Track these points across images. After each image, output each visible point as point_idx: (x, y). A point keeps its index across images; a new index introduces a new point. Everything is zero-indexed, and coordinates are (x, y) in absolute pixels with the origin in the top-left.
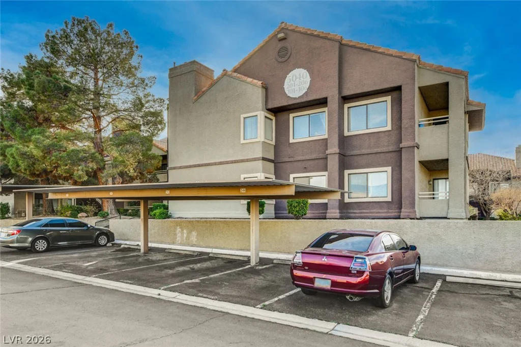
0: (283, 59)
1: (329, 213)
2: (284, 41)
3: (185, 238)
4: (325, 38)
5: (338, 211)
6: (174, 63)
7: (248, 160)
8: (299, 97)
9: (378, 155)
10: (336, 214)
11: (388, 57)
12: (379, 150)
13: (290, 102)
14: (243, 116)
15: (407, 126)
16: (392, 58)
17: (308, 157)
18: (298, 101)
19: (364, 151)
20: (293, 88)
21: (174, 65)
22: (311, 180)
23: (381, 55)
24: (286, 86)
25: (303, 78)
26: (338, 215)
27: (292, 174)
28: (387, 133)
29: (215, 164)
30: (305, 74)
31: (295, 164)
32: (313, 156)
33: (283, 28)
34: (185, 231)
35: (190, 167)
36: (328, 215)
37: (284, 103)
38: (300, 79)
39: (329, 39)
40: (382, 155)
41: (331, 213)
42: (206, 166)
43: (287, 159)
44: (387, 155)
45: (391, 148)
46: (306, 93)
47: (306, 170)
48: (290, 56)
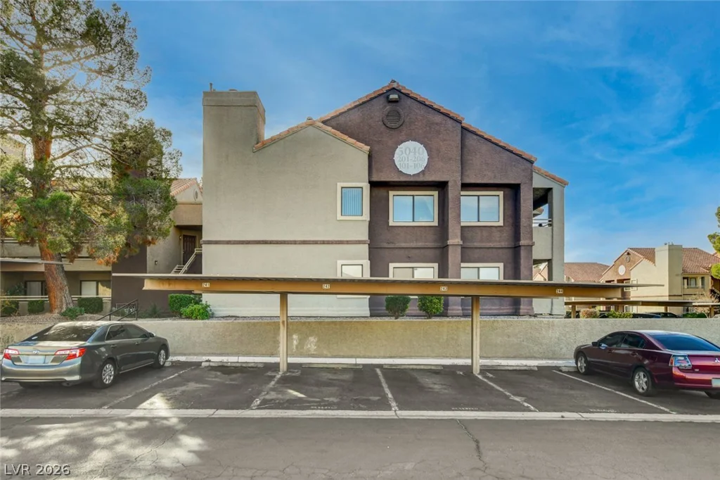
0: (393, 125)
1: (450, 310)
2: (395, 104)
3: (295, 347)
4: (447, 115)
5: (460, 308)
6: (211, 84)
7: (348, 242)
8: (414, 175)
9: (490, 250)
10: (458, 312)
11: (508, 152)
12: (492, 245)
13: (402, 179)
14: (340, 185)
15: (525, 225)
16: (511, 154)
17: (413, 245)
18: (412, 179)
19: (477, 244)
20: (406, 162)
21: (211, 88)
22: (415, 271)
23: (501, 149)
24: (396, 158)
25: (419, 153)
26: (460, 312)
27: (391, 262)
28: (499, 229)
29: (295, 242)
30: (421, 149)
31: (396, 251)
32: (420, 244)
33: (394, 88)
34: (295, 337)
35: (248, 242)
36: (450, 312)
37: (394, 178)
38: (415, 154)
39: (450, 118)
40: (494, 250)
41: (453, 310)
42: (277, 244)
43: (385, 245)
44: (500, 251)
45: (504, 244)
46: (423, 172)
47: (409, 260)
48: (401, 125)
